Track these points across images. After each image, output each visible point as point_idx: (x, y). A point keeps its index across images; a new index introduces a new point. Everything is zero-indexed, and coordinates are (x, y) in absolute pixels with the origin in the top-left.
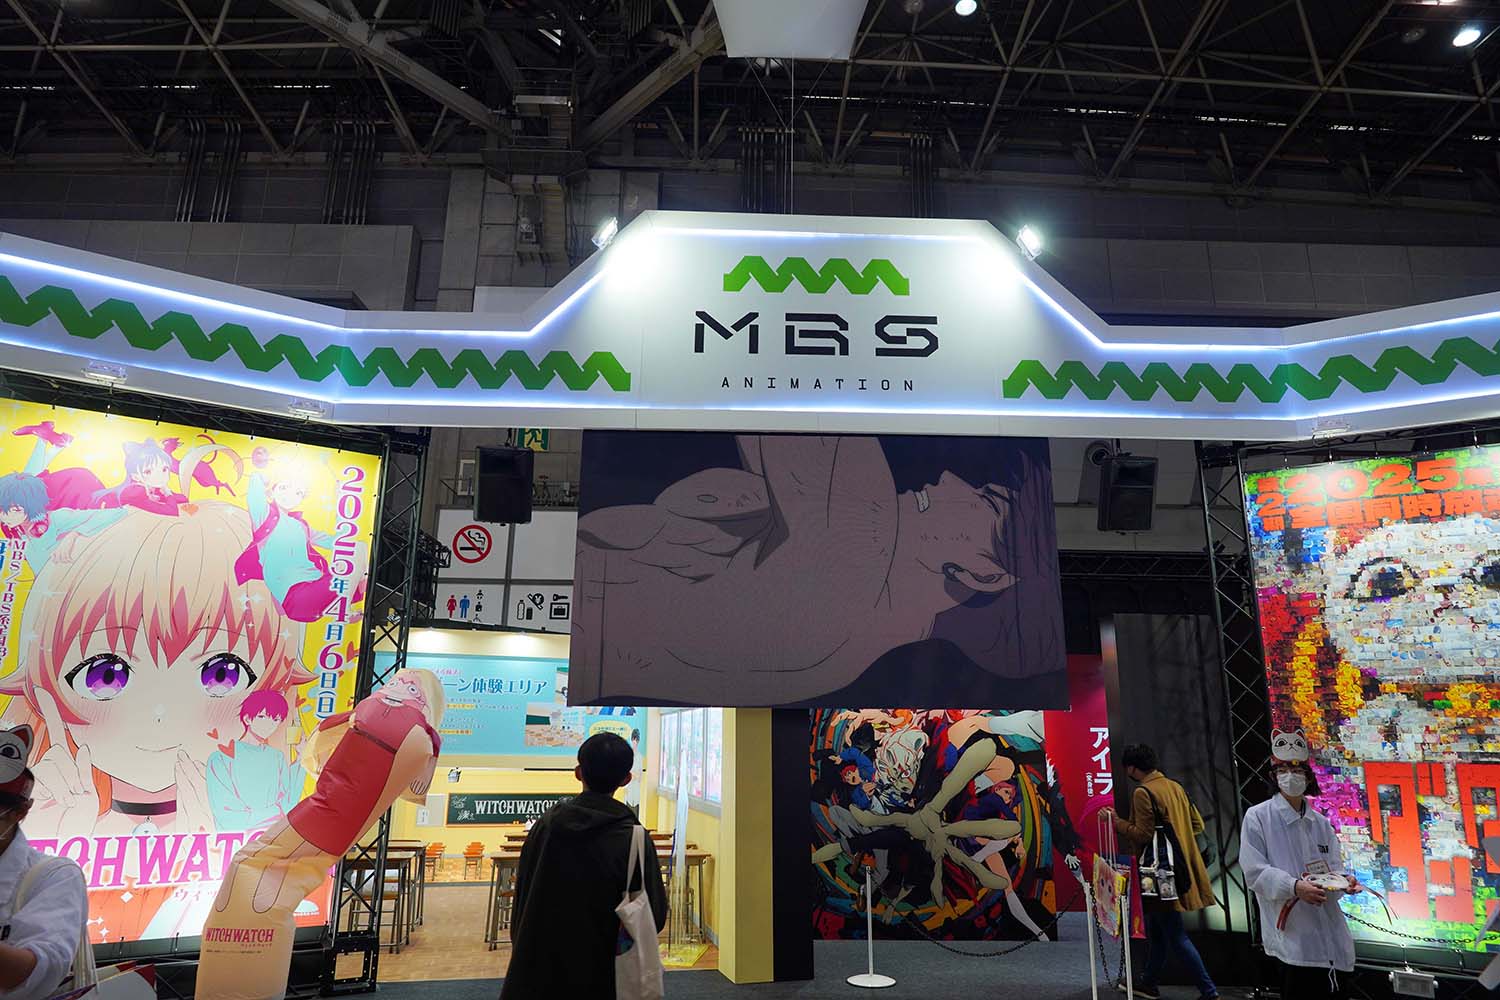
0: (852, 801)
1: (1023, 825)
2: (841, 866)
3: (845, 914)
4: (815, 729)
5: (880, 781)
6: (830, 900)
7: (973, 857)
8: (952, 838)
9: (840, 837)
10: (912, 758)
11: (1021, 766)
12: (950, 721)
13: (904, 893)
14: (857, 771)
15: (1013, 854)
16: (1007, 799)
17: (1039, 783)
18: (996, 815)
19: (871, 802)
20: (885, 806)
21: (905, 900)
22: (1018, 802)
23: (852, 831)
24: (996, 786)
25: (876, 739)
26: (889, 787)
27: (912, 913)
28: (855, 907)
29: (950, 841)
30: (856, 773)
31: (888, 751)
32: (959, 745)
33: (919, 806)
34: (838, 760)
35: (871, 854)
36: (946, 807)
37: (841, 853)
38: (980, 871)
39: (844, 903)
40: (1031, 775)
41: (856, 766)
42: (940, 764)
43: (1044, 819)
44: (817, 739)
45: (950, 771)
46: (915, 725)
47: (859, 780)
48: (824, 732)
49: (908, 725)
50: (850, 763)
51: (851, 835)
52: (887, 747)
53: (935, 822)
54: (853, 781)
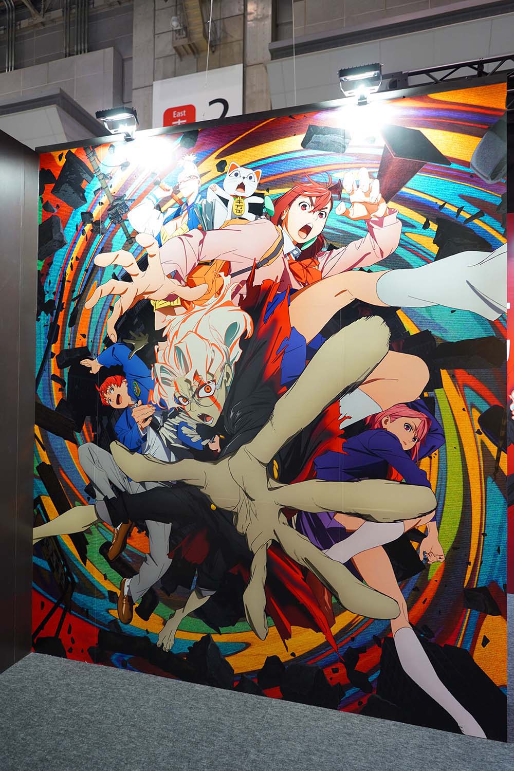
0: (114, 438)
1: (440, 496)
2: (95, 543)
3: (101, 624)
4: (62, 314)
5: (162, 402)
6: (78, 597)
7: (328, 552)
8: (288, 511)
9: (94, 496)
10: (219, 360)
11: (444, 374)
12: (295, 285)
13: (195, 602)
14: (124, 385)
15: (415, 554)
16: (407, 441)
17: (485, 407)
18: (380, 471)
19: (145, 438)
20: (169, 447)
21: (198, 613)
22: (433, 449)
23: (114, 487)
24: (384, 413)
25: (157, 328)
26: (176, 413)
27: (207, 639)
28: (115, 613)
29: (283, 518)
30: (123, 389)
31: (177, 348)
32: (309, 333)
33: (229, 449)
34: (94, 366)
35: (144, 529)
36: (279, 453)
37: (94, 524)
38: (341, 580)
39: (98, 605)
40: (467, 391)
41: (124, 375)
42: (272, 368)
43: (492, 486)
44: (64, 333)
45: (289, 385)
46: (228, 297)
47: (126, 401)
48: (74, 321)
49: (213, 300)
50: (114, 371)
51: (111, 495)
52: (175, 341)
53: (257, 480)
54: (118, 403)
